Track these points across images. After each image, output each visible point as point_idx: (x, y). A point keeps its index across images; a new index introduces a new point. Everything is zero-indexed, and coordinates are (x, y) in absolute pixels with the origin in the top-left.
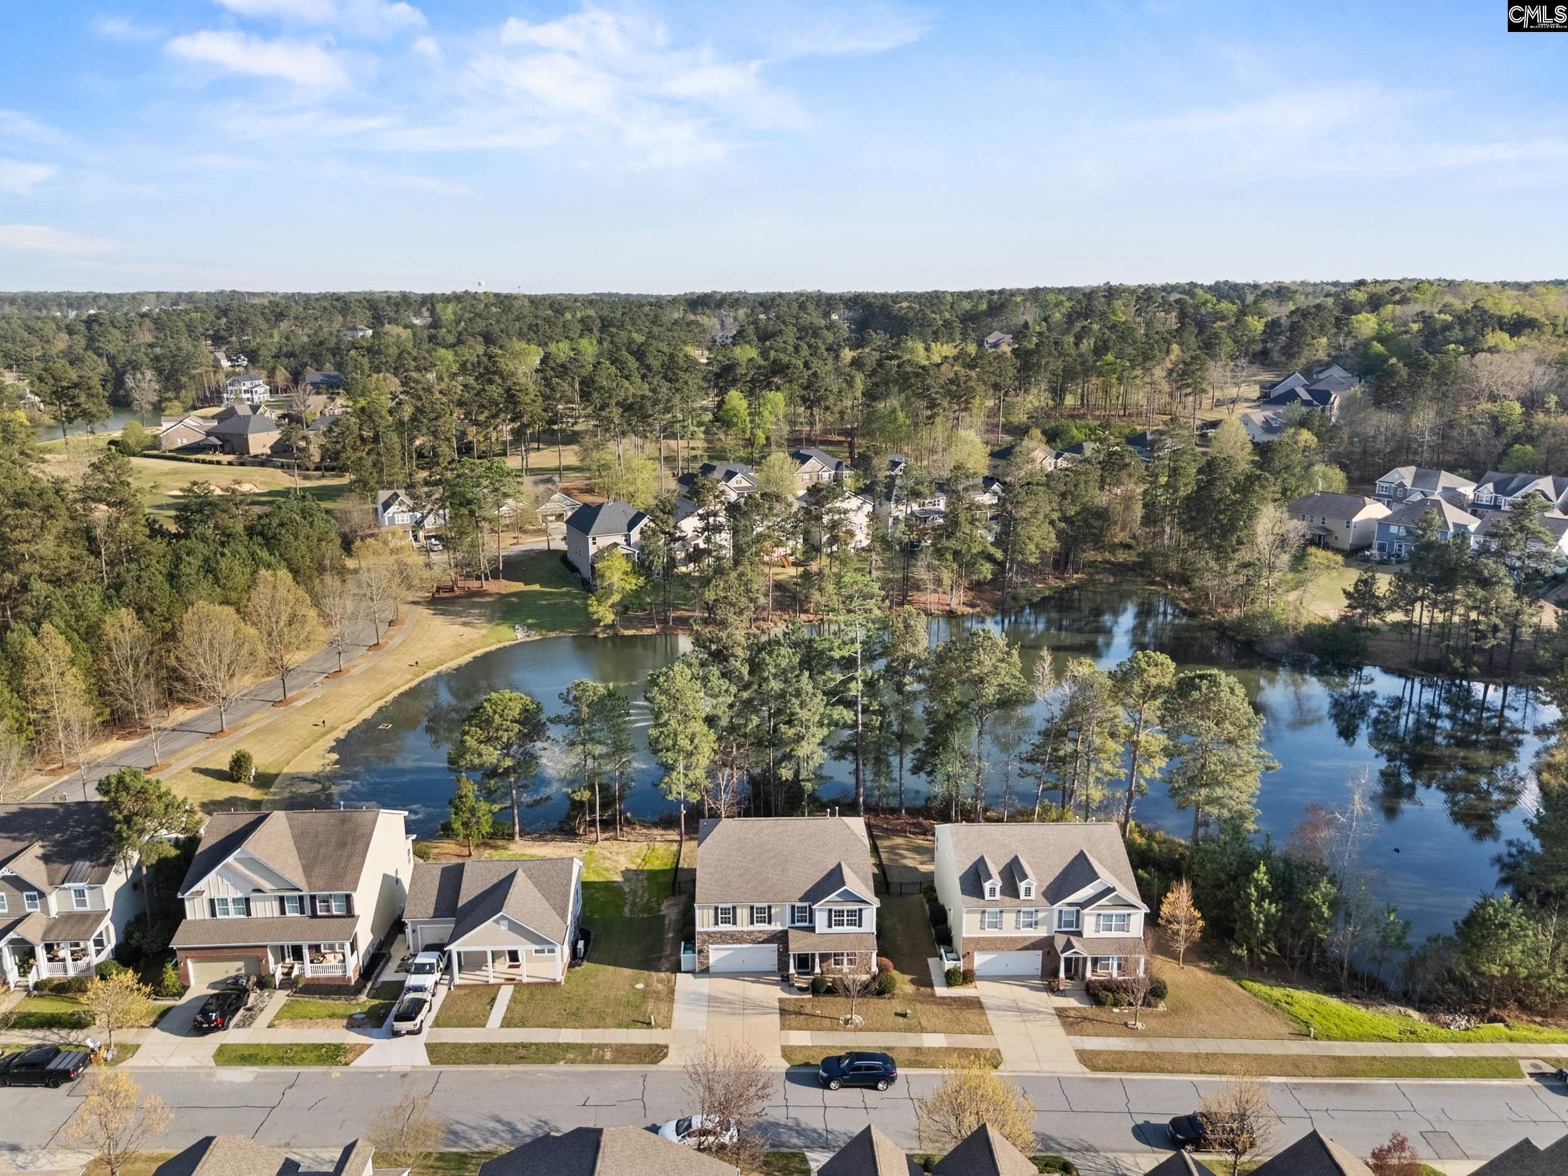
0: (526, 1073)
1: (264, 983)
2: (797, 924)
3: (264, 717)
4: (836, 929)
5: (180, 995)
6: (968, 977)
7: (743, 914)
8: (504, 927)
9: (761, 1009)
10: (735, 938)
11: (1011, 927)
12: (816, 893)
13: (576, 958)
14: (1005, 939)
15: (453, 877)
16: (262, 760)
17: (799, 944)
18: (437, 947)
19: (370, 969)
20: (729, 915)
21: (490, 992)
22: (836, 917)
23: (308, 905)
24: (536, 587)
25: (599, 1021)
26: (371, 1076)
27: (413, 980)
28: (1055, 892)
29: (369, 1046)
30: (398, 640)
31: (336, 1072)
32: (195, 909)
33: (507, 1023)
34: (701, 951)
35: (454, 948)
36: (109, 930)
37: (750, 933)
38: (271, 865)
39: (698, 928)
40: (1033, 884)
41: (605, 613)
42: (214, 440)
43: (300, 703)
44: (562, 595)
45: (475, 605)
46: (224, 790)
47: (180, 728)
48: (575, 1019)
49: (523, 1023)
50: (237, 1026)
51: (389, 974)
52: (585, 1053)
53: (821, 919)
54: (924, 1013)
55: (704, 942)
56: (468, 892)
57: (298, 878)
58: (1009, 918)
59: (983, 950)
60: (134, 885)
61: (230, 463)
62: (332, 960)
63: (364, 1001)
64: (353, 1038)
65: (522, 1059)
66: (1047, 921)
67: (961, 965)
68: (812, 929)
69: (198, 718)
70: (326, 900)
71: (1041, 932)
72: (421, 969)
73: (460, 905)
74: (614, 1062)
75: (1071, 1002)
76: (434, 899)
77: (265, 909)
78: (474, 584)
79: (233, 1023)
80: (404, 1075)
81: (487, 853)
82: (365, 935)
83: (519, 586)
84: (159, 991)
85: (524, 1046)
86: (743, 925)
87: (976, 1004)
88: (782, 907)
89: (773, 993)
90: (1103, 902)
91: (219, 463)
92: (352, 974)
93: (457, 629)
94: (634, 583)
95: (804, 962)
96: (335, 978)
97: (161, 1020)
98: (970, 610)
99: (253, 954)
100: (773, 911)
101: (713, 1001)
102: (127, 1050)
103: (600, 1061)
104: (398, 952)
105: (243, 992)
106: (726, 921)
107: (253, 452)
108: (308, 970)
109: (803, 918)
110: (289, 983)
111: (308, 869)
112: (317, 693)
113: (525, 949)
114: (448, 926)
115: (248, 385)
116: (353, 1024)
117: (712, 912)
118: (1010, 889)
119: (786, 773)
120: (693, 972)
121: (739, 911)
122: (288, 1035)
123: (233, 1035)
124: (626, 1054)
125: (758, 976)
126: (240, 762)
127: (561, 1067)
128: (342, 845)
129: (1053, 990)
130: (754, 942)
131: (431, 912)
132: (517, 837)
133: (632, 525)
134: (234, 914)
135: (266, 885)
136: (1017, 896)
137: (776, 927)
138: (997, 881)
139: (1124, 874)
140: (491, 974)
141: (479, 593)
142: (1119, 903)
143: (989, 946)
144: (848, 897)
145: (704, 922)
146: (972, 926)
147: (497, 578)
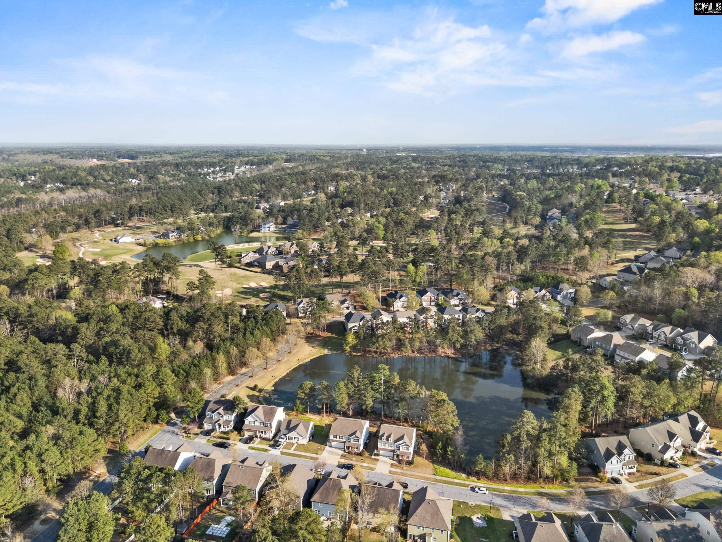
0: (295, 459)
1: (256, 437)
3: (262, 373)
4: (354, 442)
5: (243, 437)
6: (378, 455)
7: (338, 437)
8: (297, 433)
9: (338, 454)
10: (336, 441)
11: (387, 447)
12: (351, 435)
13: (310, 440)
14: (386, 449)
15: (289, 422)
16: (260, 386)
17: (347, 444)
18: (285, 435)
19: (274, 437)
20: (336, 437)
21: (293, 444)
22: (354, 440)
23: (264, 424)
24: (334, 335)
25: (309, 452)
26: (271, 455)
27: (280, 440)
28: (395, 442)
29: (272, 450)
30: (296, 351)
31: (266, 453)
32: (246, 422)
33: (294, 450)
34: (330, 443)
35: (288, 435)
36: (232, 424)
38: (259, 416)
40: (391, 439)
41: (348, 349)
42: (256, 263)
43: (270, 370)
44: (340, 339)
45: (317, 340)
46: (252, 393)
47: (244, 374)
48: (306, 451)
49: (297, 450)
50: (252, 443)
51: (277, 439)
52: (305, 457)
53: (352, 440)
54: (368, 460)
55: (331, 441)
56: (292, 425)
57: (263, 419)
58: (387, 445)
60: (237, 416)
61: (260, 272)
62: (268, 434)
63: (272, 442)
64: (269, 448)
65: (295, 456)
66: (394, 446)
67: (378, 453)
68: (350, 442)
69: (248, 371)
70: (267, 424)
71: (393, 449)
72: (282, 438)
73: (290, 427)
74: (310, 459)
75: (395, 462)
76: (286, 426)
77: (257, 424)
78: (318, 333)
80: (276, 456)
81: (301, 416)
82: (274, 430)
83: (329, 335)
84: (240, 436)
85: (296, 454)
86: (338, 439)
87: (378, 460)
88: (345, 437)
89: (341, 452)
90: (403, 444)
91: (257, 272)
92: (271, 438)
93: (310, 348)
94: (355, 342)
95: (348, 448)
96: (268, 438)
97: (240, 440)
98: (454, 356)
99: (255, 432)
100: (343, 437)
101: (331, 452)
102: (235, 445)
103: (307, 459)
104: (279, 435)
105: (253, 438)
107: (267, 268)
108: (264, 436)
109: (349, 439)
110: (260, 437)
111: (265, 418)
112: (274, 367)
113: (300, 437)
114: (287, 431)
115: (269, 225)
116: (270, 446)
118: (387, 439)
119: (364, 407)
122: (260, 446)
123: (251, 445)
124: (312, 458)
125: (340, 449)
126: (256, 386)
127: (301, 458)
128: (272, 412)
129: (393, 460)
130: (340, 442)
131: (285, 428)
132: (308, 413)
133: (361, 321)
134: (252, 424)
135: (258, 420)
136: (388, 441)
138: (384, 438)
139: (411, 440)
140: (293, 441)
141: (319, 336)
142: (407, 445)
143: (383, 450)
144: (356, 437)
145: (331, 437)
146: (380, 445)
147: (324, 331)
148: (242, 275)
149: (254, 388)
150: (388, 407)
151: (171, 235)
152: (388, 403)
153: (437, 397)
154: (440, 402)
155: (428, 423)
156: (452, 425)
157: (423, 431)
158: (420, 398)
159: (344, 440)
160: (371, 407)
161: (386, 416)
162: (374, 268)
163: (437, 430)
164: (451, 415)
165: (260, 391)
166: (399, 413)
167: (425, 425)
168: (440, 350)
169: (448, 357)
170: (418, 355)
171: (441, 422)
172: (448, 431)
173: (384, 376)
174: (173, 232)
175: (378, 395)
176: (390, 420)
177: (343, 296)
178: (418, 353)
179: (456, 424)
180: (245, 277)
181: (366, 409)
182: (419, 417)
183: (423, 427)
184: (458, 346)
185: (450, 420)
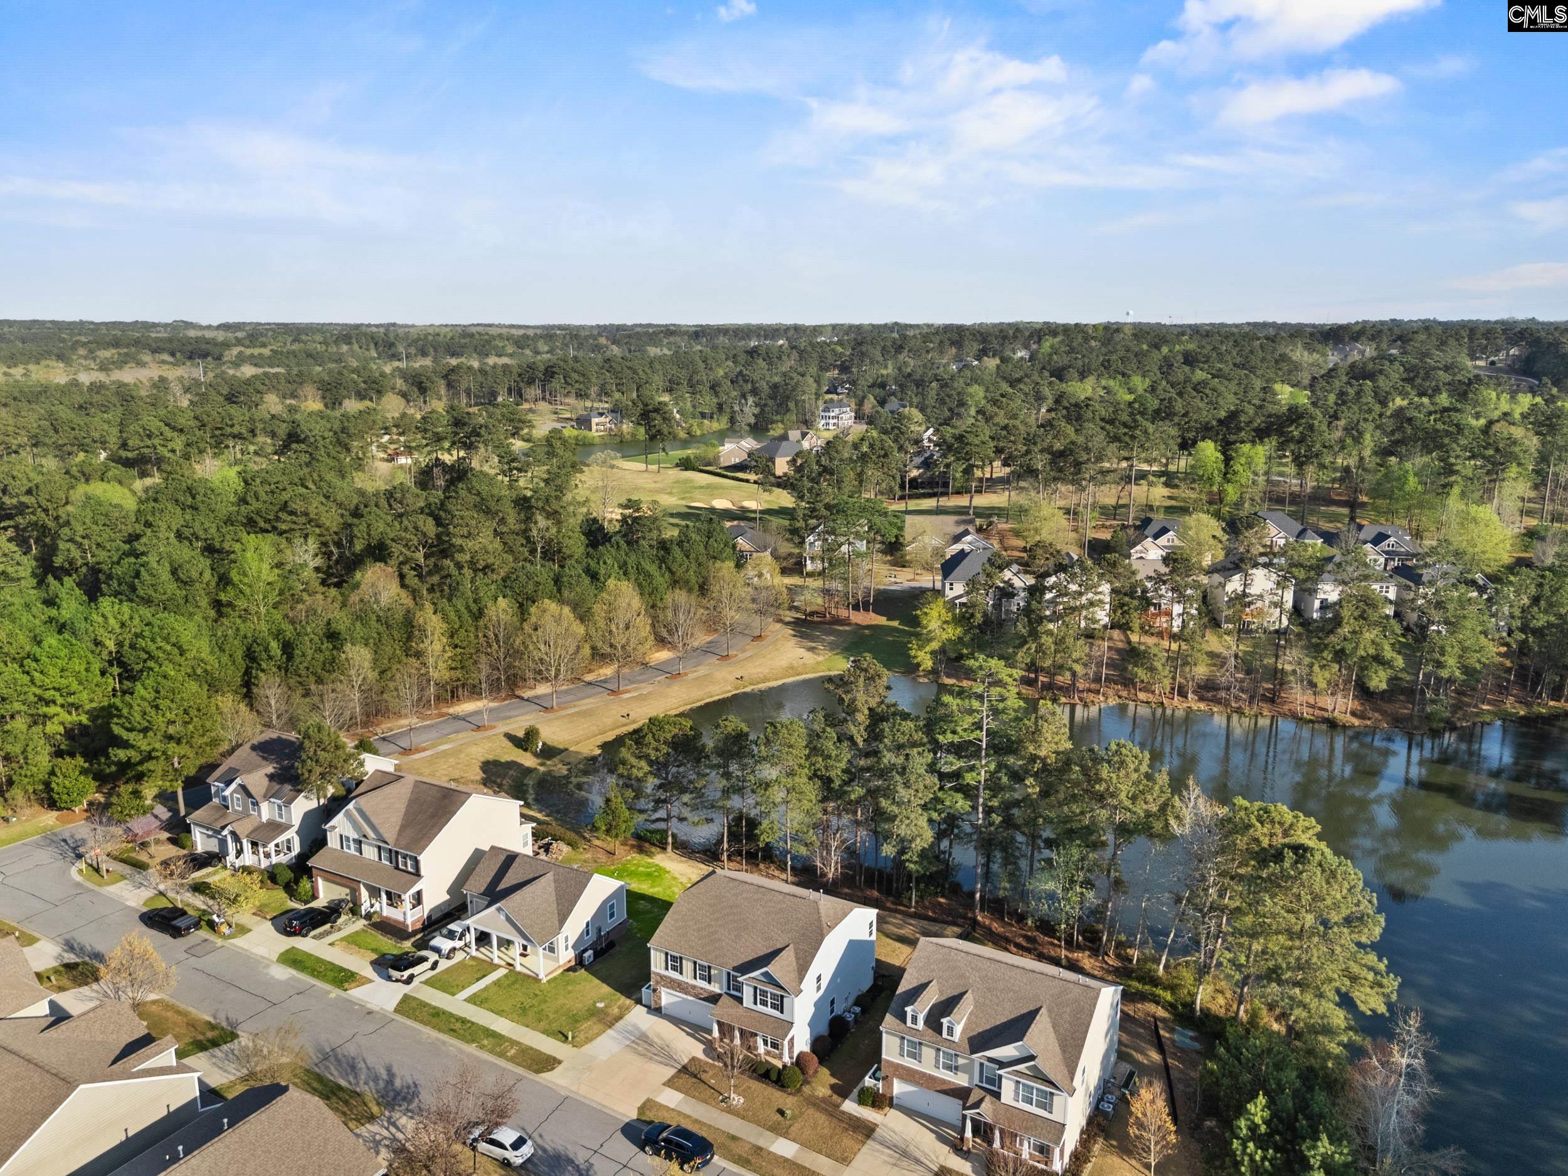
0: (444, 1043)
1: (355, 911)
2: (730, 991)
3: (593, 703)
4: (760, 1007)
5: (306, 902)
6: (877, 1101)
7: (688, 966)
8: (502, 916)
9: (669, 1059)
11: (928, 1063)
12: (747, 968)
13: (579, 964)
14: (924, 1074)
15: (508, 865)
17: (725, 1011)
19: (433, 924)
21: (487, 970)
22: (761, 996)
23: (393, 855)
24: (895, 624)
25: (535, 1022)
28: (980, 1042)
29: (371, 981)
30: (747, 654)
31: (335, 993)
32: (332, 839)
33: (473, 998)
34: (655, 991)
35: (471, 923)
36: (294, 840)
37: (694, 987)
38: (372, 819)
39: (653, 968)
40: (959, 1025)
43: (627, 695)
44: (912, 634)
45: (833, 633)
47: (532, 699)
48: (521, 1014)
49: (482, 1003)
50: (314, 937)
51: (438, 932)
52: (499, 1044)
53: (747, 994)
54: (807, 1120)
55: (657, 983)
56: (508, 880)
57: (393, 834)
58: (928, 1053)
59: (902, 1078)
61: (755, 482)
62: (399, 907)
63: (400, 947)
64: (368, 972)
65: (452, 1031)
66: (967, 1069)
67: (881, 1087)
68: (740, 1000)
70: (405, 857)
72: (450, 934)
73: (498, 889)
74: (511, 1060)
75: (968, 1165)
76: (489, 880)
77: (370, 853)
78: (843, 613)
79: (313, 933)
80: (370, 1013)
81: (633, 856)
82: (436, 894)
83: (882, 620)
84: (292, 894)
85: (464, 1021)
86: (687, 977)
87: (866, 1130)
88: (721, 971)
89: (690, 1048)
90: (1021, 1067)
91: (747, 481)
93: (802, 652)
96: (396, 921)
97: (279, 917)
98: (1356, 722)
99: (355, 886)
100: (712, 972)
101: (640, 1039)
102: (243, 930)
103: (501, 1055)
105: (333, 913)
106: (674, 968)
108: (382, 909)
110: (368, 915)
111: (403, 828)
114: (485, 903)
115: (837, 411)
116: (378, 961)
117: (663, 956)
118: (934, 1021)
119: (888, 850)
120: (648, 1007)
121: (684, 962)
122: (337, 955)
123: (306, 944)
124: (525, 1056)
125: (691, 1029)
126: (529, 735)
127: (471, 1049)
128: (433, 816)
129: (955, 1147)
130: (696, 996)
131: (482, 889)
132: (669, 848)
134: (353, 851)
135: (371, 834)
136: (940, 1033)
138: (920, 1010)
139: (1072, 1047)
140: (495, 954)
141: (845, 622)
142: (1039, 1076)
143: (910, 1076)
144: (770, 980)
145: (657, 963)
146: (891, 1049)
147: (866, 609)
148: (704, 483)
149: (524, 742)
150: (1010, 860)
151: (595, 421)
152: (1007, 847)
153: (1261, 831)
154: (1278, 857)
155: (1202, 971)
156: (1346, 1001)
157: (1171, 1007)
158: (1167, 837)
159: (715, 988)
160: (923, 854)
161: (996, 907)
162: (1073, 436)
163: (1254, 1016)
164: (1346, 937)
165: (549, 752)
166: (1052, 896)
167: (1187, 976)
168: (1298, 697)
169: (1332, 724)
170: (1202, 706)
171: (1273, 975)
172: (1314, 1030)
173: (995, 712)
174: (601, 414)
175: (961, 804)
176: (1012, 930)
177: (958, 523)
178: (1201, 699)
179: (1372, 1002)
180: (709, 486)
181: (898, 863)
182: (1157, 934)
183: (1173, 988)
184: (1379, 680)
185: (1332, 970)
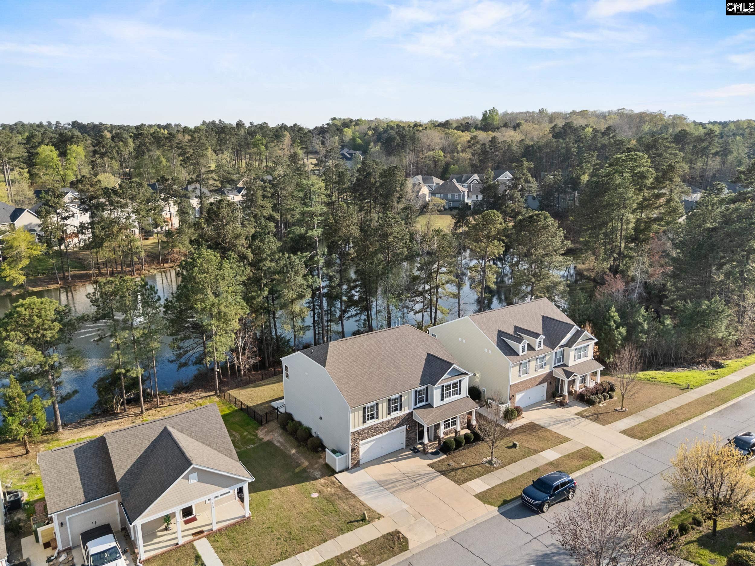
2: (419, 405)
4: (447, 400)
6: (520, 411)
7: (383, 407)
8: (193, 479)
9: (425, 477)
10: (377, 430)
11: (533, 371)
14: (530, 380)
20: (373, 411)
22: (445, 391)
37: (388, 422)
53: (436, 396)
58: (532, 365)
59: (520, 391)
66: (549, 362)
67: (509, 405)
68: (430, 406)
71: (546, 370)
73: (118, 478)
75: (575, 409)
76: (79, 484)
86: (384, 417)
88: (409, 394)
100: (403, 399)
106: (371, 417)
109: (423, 399)
117: (361, 412)
120: (347, 469)
121: (380, 406)
130: (390, 429)
131: (81, 496)
132: (61, 430)
133: (14, 217)
137: (406, 411)
